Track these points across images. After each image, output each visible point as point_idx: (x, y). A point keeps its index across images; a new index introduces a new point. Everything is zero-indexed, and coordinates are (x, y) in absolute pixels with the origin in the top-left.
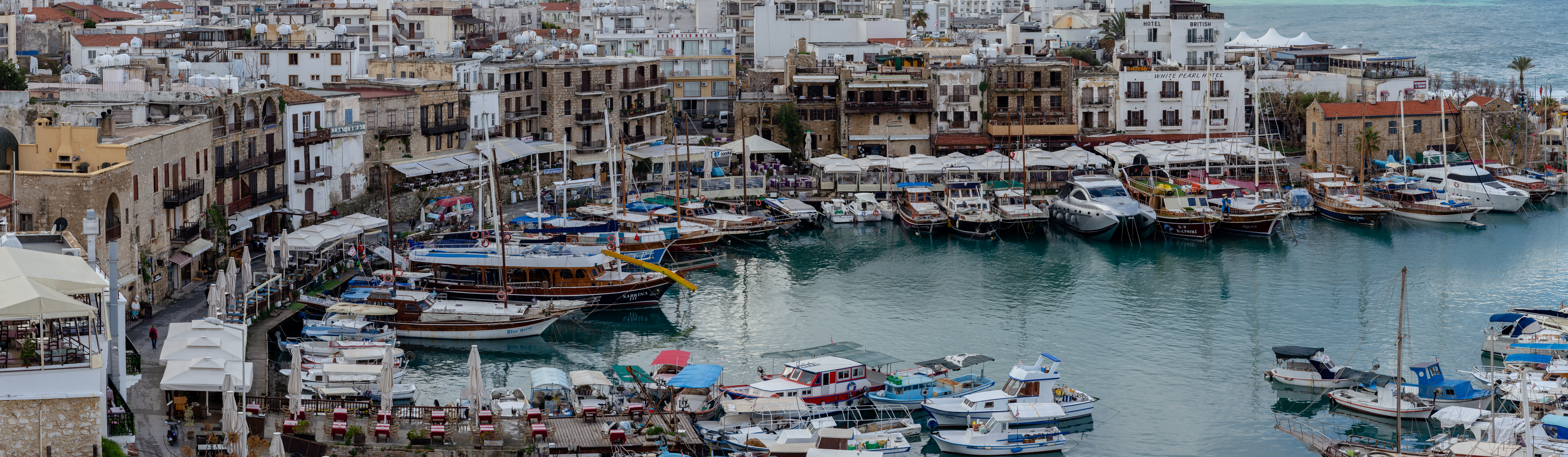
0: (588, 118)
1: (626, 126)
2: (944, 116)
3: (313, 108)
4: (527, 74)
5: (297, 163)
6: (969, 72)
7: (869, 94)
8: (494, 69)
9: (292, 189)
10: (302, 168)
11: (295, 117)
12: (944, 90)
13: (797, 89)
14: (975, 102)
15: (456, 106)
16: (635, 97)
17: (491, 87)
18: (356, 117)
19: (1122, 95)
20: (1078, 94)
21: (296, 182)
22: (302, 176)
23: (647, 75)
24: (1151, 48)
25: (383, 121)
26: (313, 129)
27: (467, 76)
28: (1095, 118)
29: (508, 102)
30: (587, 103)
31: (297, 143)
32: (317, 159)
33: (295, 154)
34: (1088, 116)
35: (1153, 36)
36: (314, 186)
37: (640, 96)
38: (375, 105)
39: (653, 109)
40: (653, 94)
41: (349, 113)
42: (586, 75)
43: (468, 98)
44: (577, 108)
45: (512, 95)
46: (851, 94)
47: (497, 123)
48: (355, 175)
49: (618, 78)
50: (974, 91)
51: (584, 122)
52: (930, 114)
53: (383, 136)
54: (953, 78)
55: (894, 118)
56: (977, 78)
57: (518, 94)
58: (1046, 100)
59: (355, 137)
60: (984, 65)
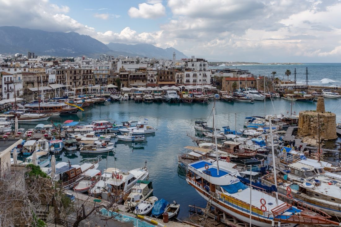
0: (75, 80)
1: (84, 82)
2: (149, 80)
3: (10, 76)
4: (62, 71)
5: (5, 88)
6: (154, 72)
7: (134, 76)
8: (55, 70)
9: (4, 94)
10: (7, 89)
11: (5, 78)
12: (149, 75)
13: (121, 75)
14: (155, 77)
15: (46, 77)
16: (86, 76)
17: (54, 73)
18: (21, 79)
19: (185, 76)
20: (176, 76)
21: (5, 92)
22: (6, 91)
23: (89, 72)
24: (192, 68)
25: (28, 80)
26: (10, 80)
27: (49, 71)
28: (180, 81)
29: (58, 77)
30: (75, 77)
31: (5, 84)
32: (11, 87)
33: (4, 86)
34: (178, 81)
35: (193, 65)
36: (10, 93)
37: (87, 76)
38: (26, 76)
39: (90, 79)
40: (90, 76)
41: (19, 78)
42: (75, 72)
43: (48, 75)
44: (73, 78)
45: (59, 75)
46: (131, 76)
47: (55, 81)
48: (20, 91)
49: (82, 72)
50: (155, 75)
51: (74, 81)
52: (146, 80)
53: (28, 83)
54: (151, 73)
55: (139, 81)
56: (156, 73)
57: (60, 75)
58: (170, 77)
59: (20, 83)
60: (158, 70)
